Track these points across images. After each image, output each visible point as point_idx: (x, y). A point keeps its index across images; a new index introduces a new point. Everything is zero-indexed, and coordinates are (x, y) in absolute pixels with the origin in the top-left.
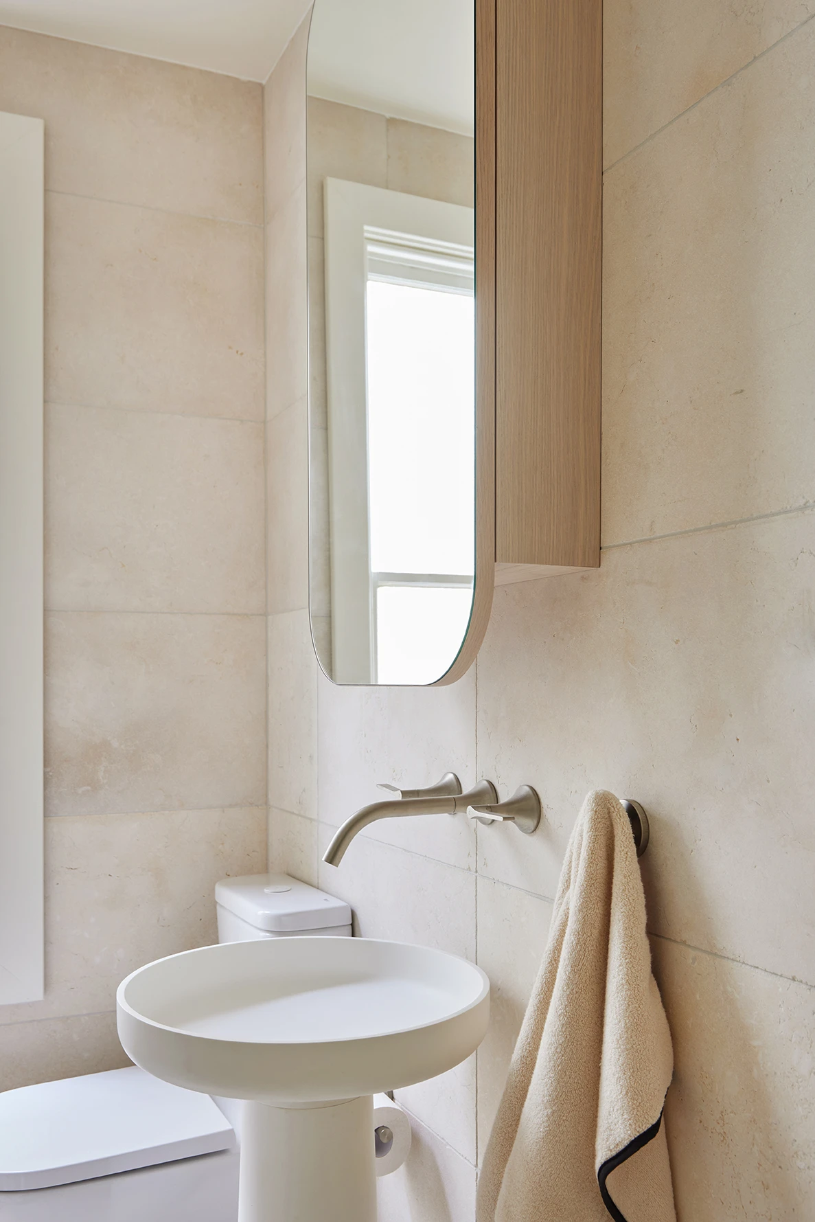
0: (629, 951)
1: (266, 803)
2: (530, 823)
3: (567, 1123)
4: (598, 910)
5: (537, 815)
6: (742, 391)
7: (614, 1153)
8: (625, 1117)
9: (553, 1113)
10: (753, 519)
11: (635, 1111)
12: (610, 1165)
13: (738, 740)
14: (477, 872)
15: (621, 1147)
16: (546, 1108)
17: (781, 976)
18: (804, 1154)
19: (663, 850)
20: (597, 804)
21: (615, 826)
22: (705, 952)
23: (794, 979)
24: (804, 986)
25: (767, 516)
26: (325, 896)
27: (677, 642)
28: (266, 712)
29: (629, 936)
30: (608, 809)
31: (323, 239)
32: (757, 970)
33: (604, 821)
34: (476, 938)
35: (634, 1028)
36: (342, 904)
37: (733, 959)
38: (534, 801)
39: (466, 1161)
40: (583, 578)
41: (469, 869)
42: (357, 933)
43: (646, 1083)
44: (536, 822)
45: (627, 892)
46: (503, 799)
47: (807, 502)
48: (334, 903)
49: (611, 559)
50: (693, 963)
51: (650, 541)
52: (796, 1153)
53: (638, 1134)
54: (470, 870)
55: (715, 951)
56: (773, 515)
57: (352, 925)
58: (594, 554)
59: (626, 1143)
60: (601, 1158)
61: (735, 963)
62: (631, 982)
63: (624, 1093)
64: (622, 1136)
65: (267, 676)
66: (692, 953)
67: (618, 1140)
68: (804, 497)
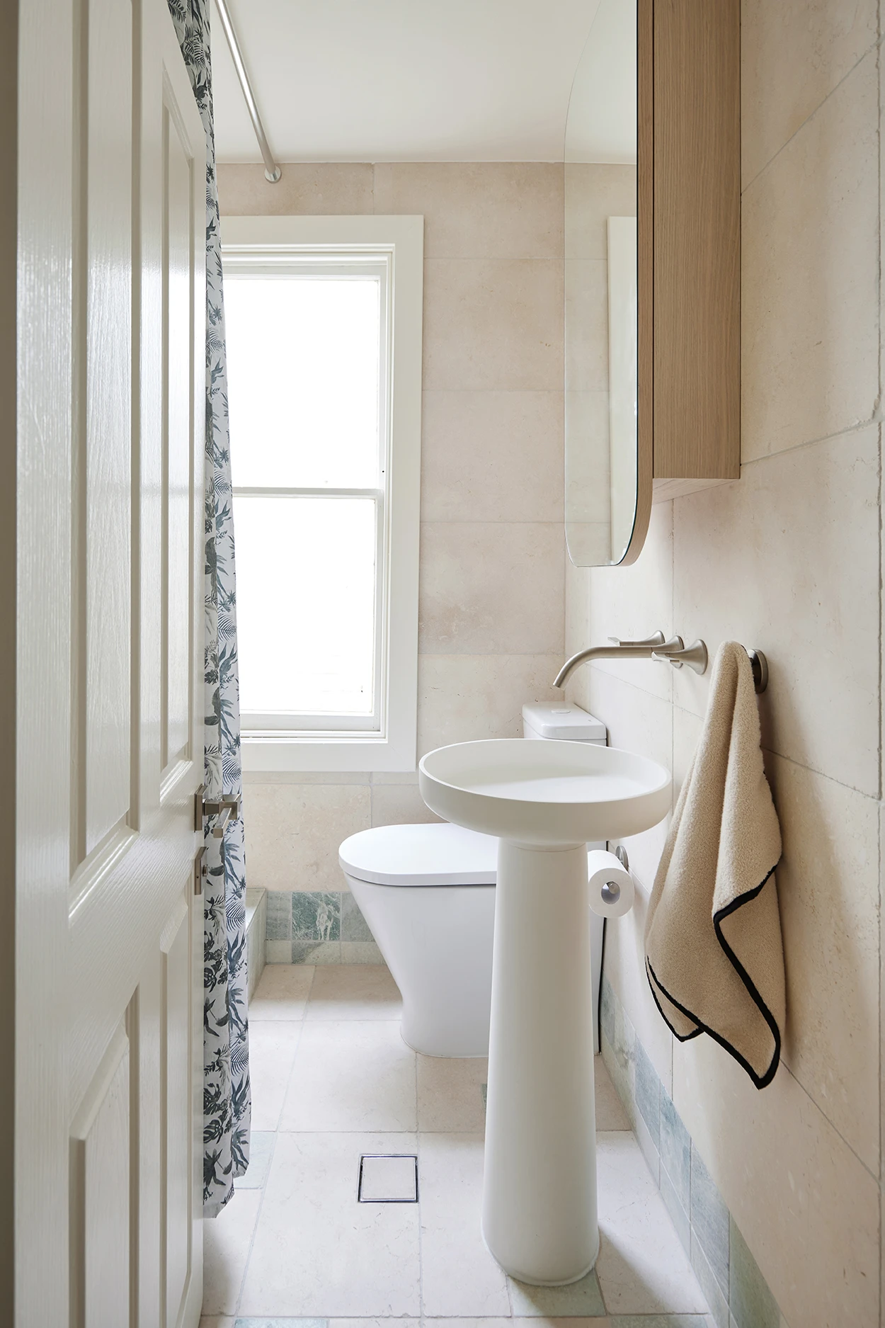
0: (742, 760)
1: (564, 653)
2: (700, 666)
3: (694, 881)
4: (723, 729)
5: (704, 661)
6: (821, 342)
7: (723, 907)
8: (731, 880)
9: (684, 872)
10: (829, 437)
11: (738, 877)
12: (722, 914)
13: (819, 604)
14: (674, 703)
15: (728, 903)
16: (680, 868)
18: (862, 927)
19: (777, 688)
20: (726, 651)
21: (739, 667)
22: (802, 765)
23: (855, 789)
24: (861, 794)
25: (835, 434)
26: (590, 717)
27: (784, 531)
28: (564, 589)
29: (743, 748)
30: (735, 655)
31: (607, 260)
33: (730, 663)
34: (672, 751)
35: (743, 817)
36: (601, 724)
37: (818, 772)
38: (703, 652)
40: (731, 487)
41: (669, 701)
42: (609, 744)
43: (748, 858)
44: (704, 666)
45: (743, 716)
46: (687, 647)
47: (860, 422)
48: (595, 722)
49: (746, 471)
50: (794, 774)
51: (768, 457)
52: (857, 926)
53: (739, 895)
55: (807, 765)
56: (840, 433)
57: (607, 739)
58: (736, 470)
59: (731, 900)
60: (716, 908)
61: (820, 775)
62: (742, 781)
63: (731, 862)
64: (728, 894)
65: (565, 564)
66: (794, 766)
67: (726, 897)
68: (858, 419)
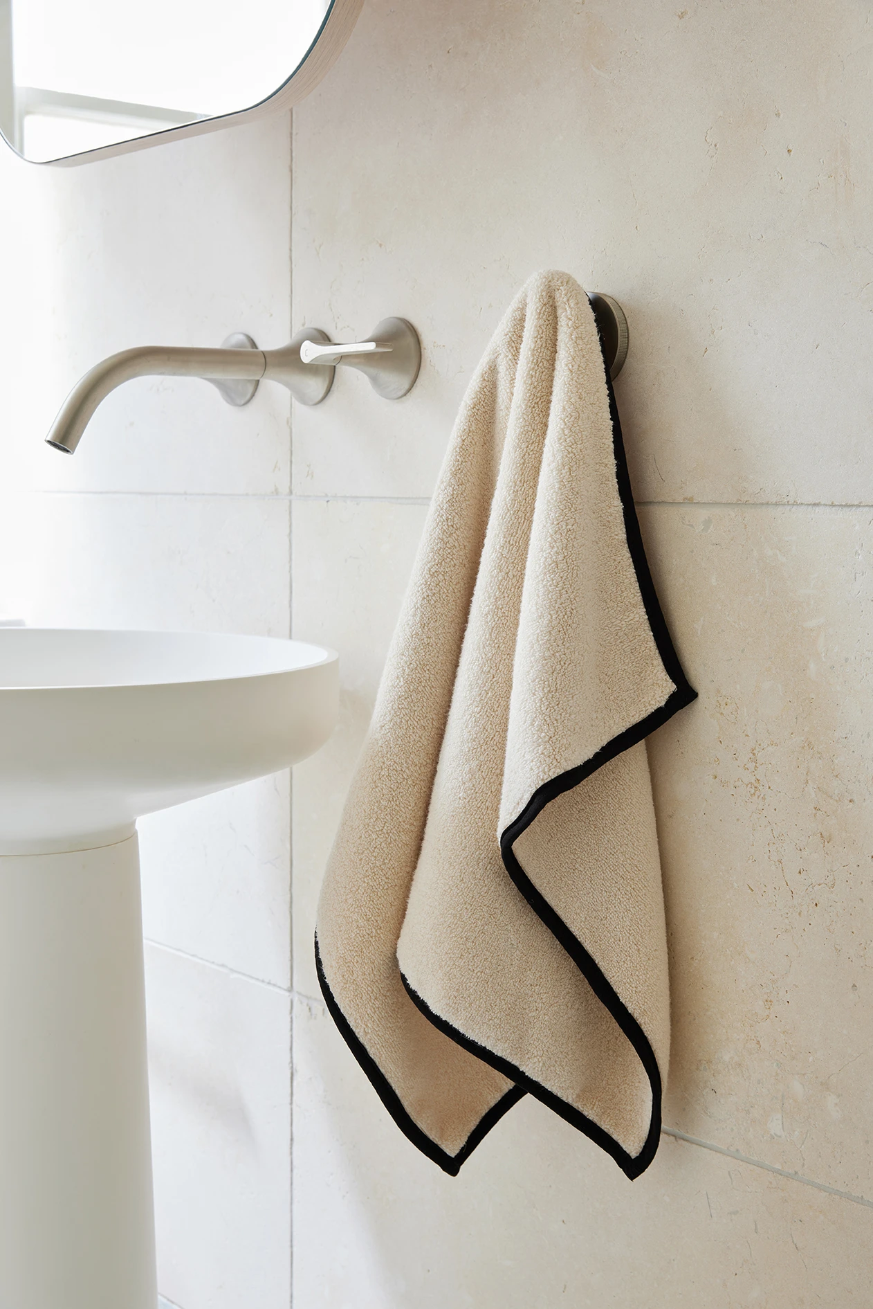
2: (398, 381)
5: (413, 363)
13: (789, 151)
14: (291, 492)
17: (858, 506)
27: (681, 16)
32: (817, 509)
34: (290, 606)
37: (776, 504)
38: (406, 339)
39: (271, 988)
41: (276, 492)
54: (277, 494)
61: (780, 508)
66: (703, 514)
